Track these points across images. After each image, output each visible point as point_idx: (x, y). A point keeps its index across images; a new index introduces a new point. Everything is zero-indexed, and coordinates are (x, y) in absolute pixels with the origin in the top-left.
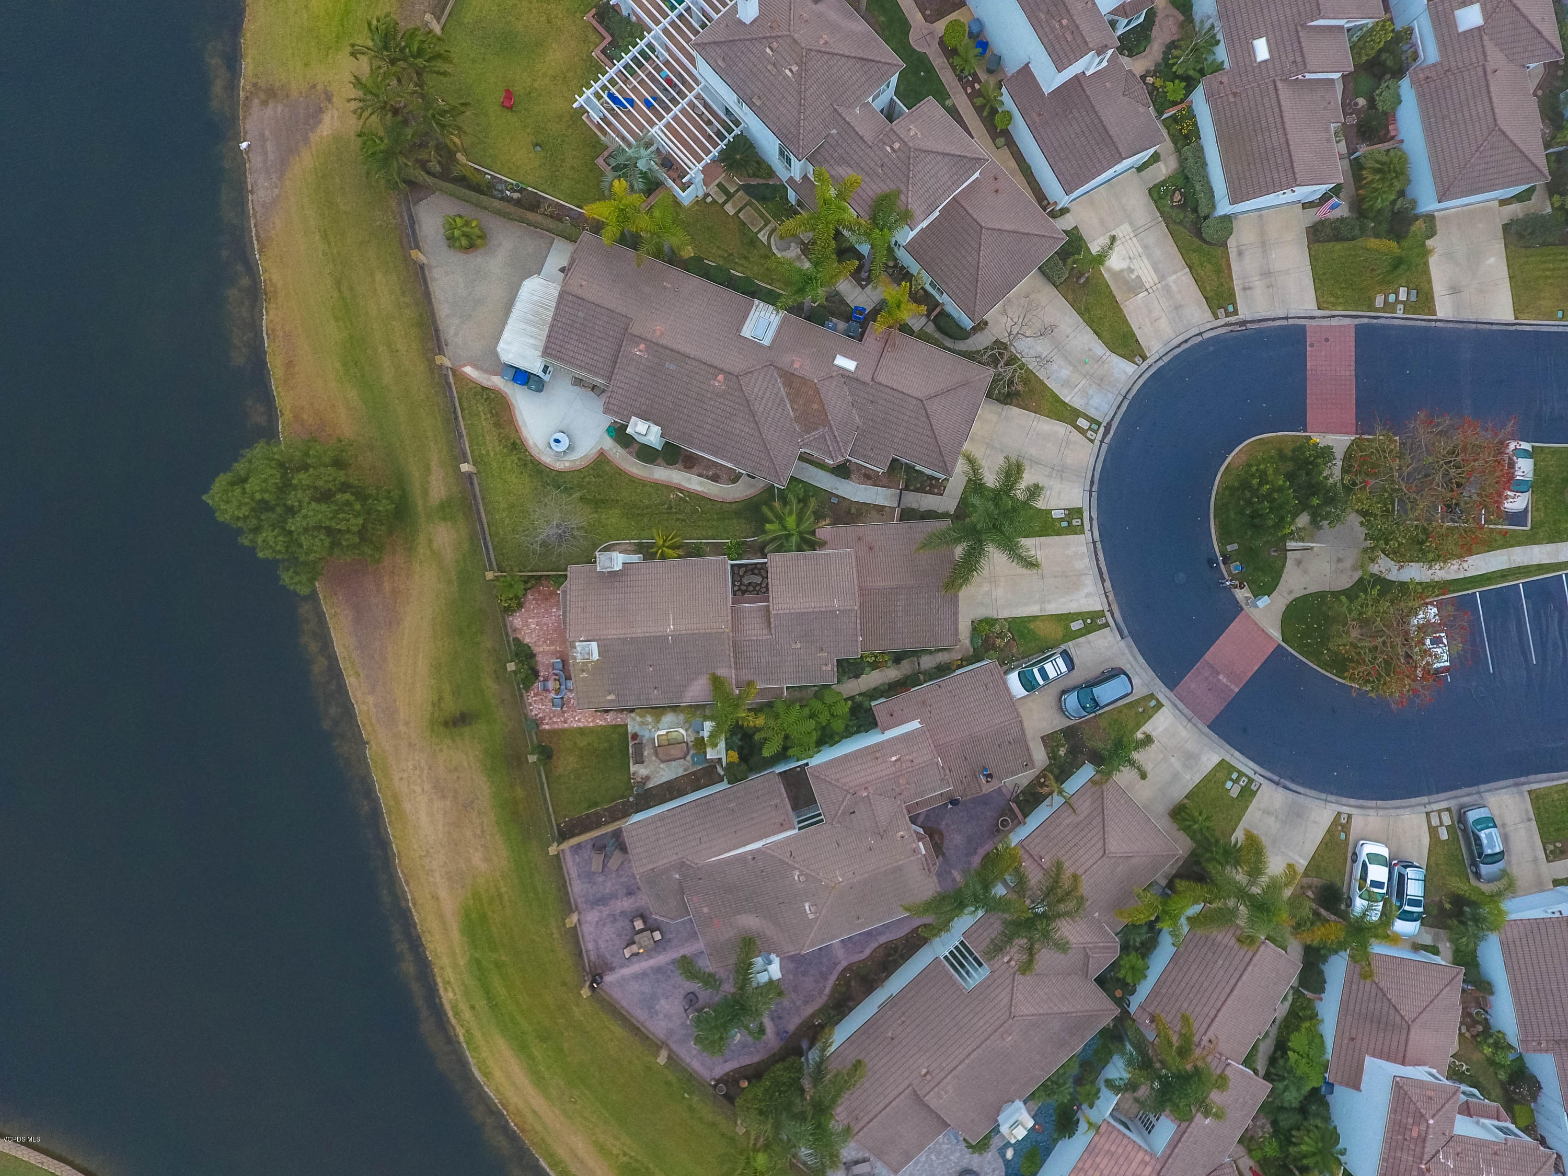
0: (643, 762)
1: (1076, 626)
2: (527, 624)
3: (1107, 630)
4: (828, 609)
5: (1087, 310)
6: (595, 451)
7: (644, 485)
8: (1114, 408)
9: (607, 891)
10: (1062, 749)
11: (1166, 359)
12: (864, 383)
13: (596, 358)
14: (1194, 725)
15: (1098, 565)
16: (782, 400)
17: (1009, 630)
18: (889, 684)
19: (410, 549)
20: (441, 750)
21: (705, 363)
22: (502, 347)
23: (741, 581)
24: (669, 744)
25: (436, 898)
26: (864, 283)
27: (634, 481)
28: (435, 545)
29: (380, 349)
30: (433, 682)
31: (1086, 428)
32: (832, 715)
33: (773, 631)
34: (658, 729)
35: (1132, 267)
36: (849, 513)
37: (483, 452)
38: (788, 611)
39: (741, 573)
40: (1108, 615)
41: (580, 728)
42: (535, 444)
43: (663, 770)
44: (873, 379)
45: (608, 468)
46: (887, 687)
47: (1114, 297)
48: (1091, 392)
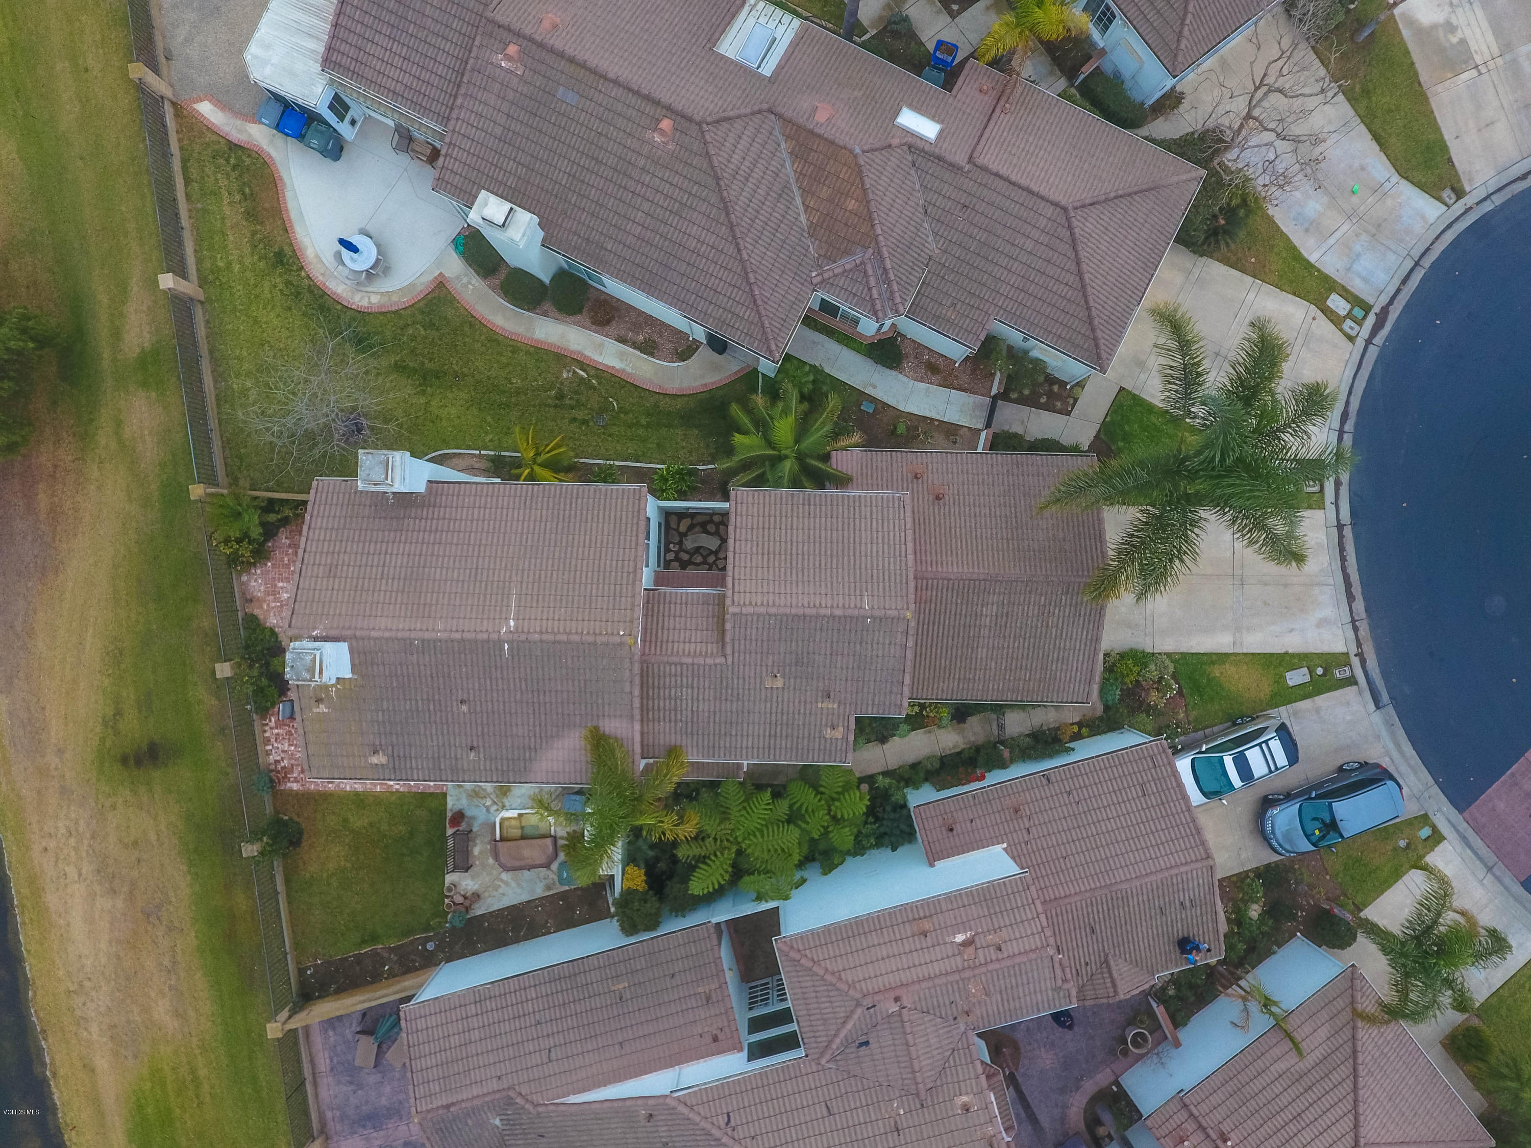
0: (467, 870)
1: (1296, 678)
2: (274, 592)
3: (1349, 692)
4: (849, 612)
5: (1366, 93)
6: (428, 278)
7: (515, 350)
8: (1396, 282)
9: (384, 1101)
10: (1255, 907)
11: (1498, 200)
12: (954, 167)
13: (425, 75)
14: (1498, 879)
15: (1344, 569)
16: (786, 187)
17: (1174, 677)
18: (942, 759)
19: (84, 438)
20: (114, 807)
21: (637, 93)
22: (253, 52)
23: (680, 543)
24: (523, 838)
25: (89, 1068)
26: (955, 7)
27: (498, 343)
28: (127, 433)
29: (59, 66)
30: (107, 681)
31: (1343, 313)
32: (834, 818)
33: (729, 650)
34: (504, 807)
35: (1455, 23)
36: (893, 432)
37: (221, 264)
38: (762, 610)
39: (683, 529)
40: (1356, 661)
41: (357, 794)
42: (317, 256)
43: (507, 884)
44: (970, 159)
45: (450, 313)
46: (937, 765)
47: (1416, 74)
48: (1358, 248)
